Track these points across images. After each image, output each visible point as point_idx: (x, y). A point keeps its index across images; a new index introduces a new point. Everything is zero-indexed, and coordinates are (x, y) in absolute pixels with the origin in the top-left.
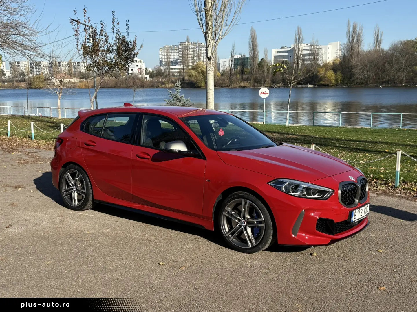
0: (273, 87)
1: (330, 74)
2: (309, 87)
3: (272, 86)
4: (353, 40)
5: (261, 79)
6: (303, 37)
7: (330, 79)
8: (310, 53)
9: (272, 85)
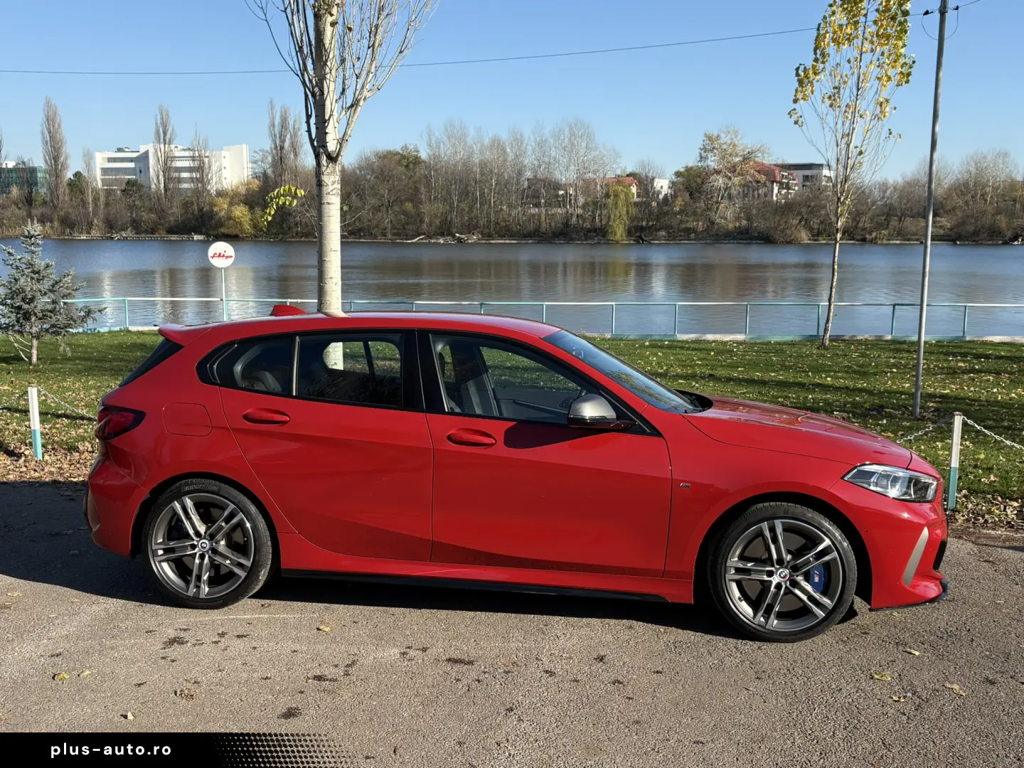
0: (113, 238)
1: (240, 212)
2: (195, 239)
3: (109, 235)
4: (283, 141)
5: (79, 219)
6: (173, 129)
7: (241, 223)
8: (192, 165)
9: (109, 233)
